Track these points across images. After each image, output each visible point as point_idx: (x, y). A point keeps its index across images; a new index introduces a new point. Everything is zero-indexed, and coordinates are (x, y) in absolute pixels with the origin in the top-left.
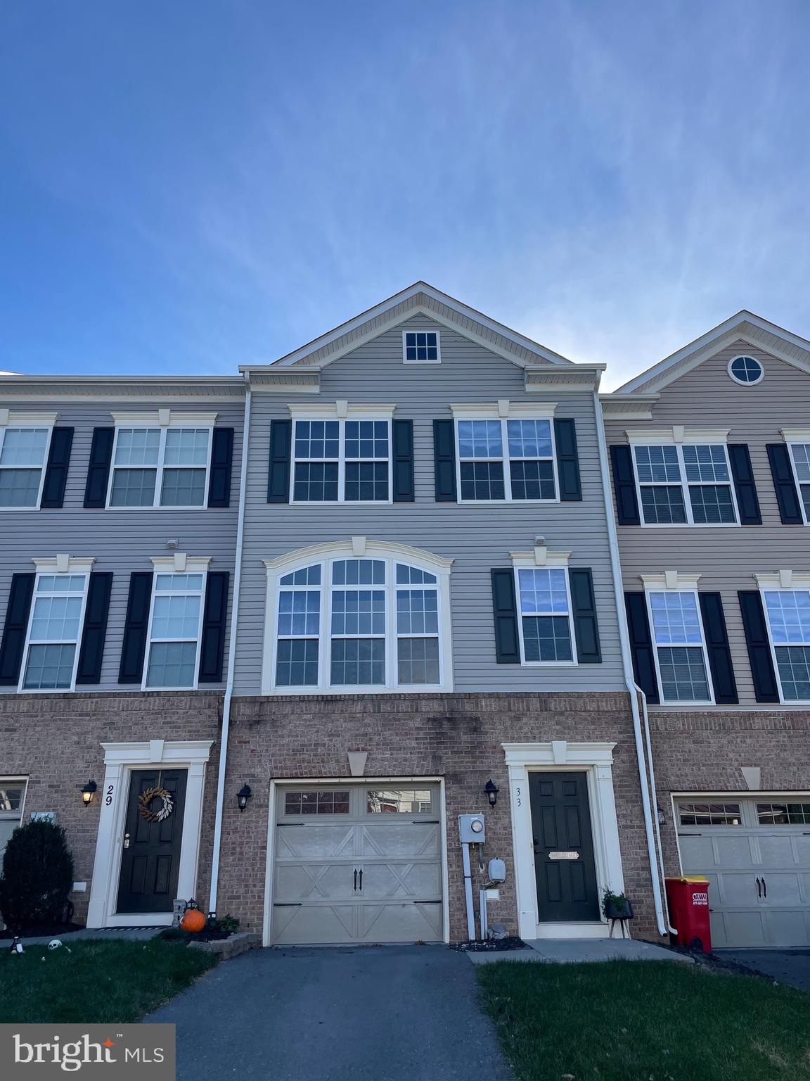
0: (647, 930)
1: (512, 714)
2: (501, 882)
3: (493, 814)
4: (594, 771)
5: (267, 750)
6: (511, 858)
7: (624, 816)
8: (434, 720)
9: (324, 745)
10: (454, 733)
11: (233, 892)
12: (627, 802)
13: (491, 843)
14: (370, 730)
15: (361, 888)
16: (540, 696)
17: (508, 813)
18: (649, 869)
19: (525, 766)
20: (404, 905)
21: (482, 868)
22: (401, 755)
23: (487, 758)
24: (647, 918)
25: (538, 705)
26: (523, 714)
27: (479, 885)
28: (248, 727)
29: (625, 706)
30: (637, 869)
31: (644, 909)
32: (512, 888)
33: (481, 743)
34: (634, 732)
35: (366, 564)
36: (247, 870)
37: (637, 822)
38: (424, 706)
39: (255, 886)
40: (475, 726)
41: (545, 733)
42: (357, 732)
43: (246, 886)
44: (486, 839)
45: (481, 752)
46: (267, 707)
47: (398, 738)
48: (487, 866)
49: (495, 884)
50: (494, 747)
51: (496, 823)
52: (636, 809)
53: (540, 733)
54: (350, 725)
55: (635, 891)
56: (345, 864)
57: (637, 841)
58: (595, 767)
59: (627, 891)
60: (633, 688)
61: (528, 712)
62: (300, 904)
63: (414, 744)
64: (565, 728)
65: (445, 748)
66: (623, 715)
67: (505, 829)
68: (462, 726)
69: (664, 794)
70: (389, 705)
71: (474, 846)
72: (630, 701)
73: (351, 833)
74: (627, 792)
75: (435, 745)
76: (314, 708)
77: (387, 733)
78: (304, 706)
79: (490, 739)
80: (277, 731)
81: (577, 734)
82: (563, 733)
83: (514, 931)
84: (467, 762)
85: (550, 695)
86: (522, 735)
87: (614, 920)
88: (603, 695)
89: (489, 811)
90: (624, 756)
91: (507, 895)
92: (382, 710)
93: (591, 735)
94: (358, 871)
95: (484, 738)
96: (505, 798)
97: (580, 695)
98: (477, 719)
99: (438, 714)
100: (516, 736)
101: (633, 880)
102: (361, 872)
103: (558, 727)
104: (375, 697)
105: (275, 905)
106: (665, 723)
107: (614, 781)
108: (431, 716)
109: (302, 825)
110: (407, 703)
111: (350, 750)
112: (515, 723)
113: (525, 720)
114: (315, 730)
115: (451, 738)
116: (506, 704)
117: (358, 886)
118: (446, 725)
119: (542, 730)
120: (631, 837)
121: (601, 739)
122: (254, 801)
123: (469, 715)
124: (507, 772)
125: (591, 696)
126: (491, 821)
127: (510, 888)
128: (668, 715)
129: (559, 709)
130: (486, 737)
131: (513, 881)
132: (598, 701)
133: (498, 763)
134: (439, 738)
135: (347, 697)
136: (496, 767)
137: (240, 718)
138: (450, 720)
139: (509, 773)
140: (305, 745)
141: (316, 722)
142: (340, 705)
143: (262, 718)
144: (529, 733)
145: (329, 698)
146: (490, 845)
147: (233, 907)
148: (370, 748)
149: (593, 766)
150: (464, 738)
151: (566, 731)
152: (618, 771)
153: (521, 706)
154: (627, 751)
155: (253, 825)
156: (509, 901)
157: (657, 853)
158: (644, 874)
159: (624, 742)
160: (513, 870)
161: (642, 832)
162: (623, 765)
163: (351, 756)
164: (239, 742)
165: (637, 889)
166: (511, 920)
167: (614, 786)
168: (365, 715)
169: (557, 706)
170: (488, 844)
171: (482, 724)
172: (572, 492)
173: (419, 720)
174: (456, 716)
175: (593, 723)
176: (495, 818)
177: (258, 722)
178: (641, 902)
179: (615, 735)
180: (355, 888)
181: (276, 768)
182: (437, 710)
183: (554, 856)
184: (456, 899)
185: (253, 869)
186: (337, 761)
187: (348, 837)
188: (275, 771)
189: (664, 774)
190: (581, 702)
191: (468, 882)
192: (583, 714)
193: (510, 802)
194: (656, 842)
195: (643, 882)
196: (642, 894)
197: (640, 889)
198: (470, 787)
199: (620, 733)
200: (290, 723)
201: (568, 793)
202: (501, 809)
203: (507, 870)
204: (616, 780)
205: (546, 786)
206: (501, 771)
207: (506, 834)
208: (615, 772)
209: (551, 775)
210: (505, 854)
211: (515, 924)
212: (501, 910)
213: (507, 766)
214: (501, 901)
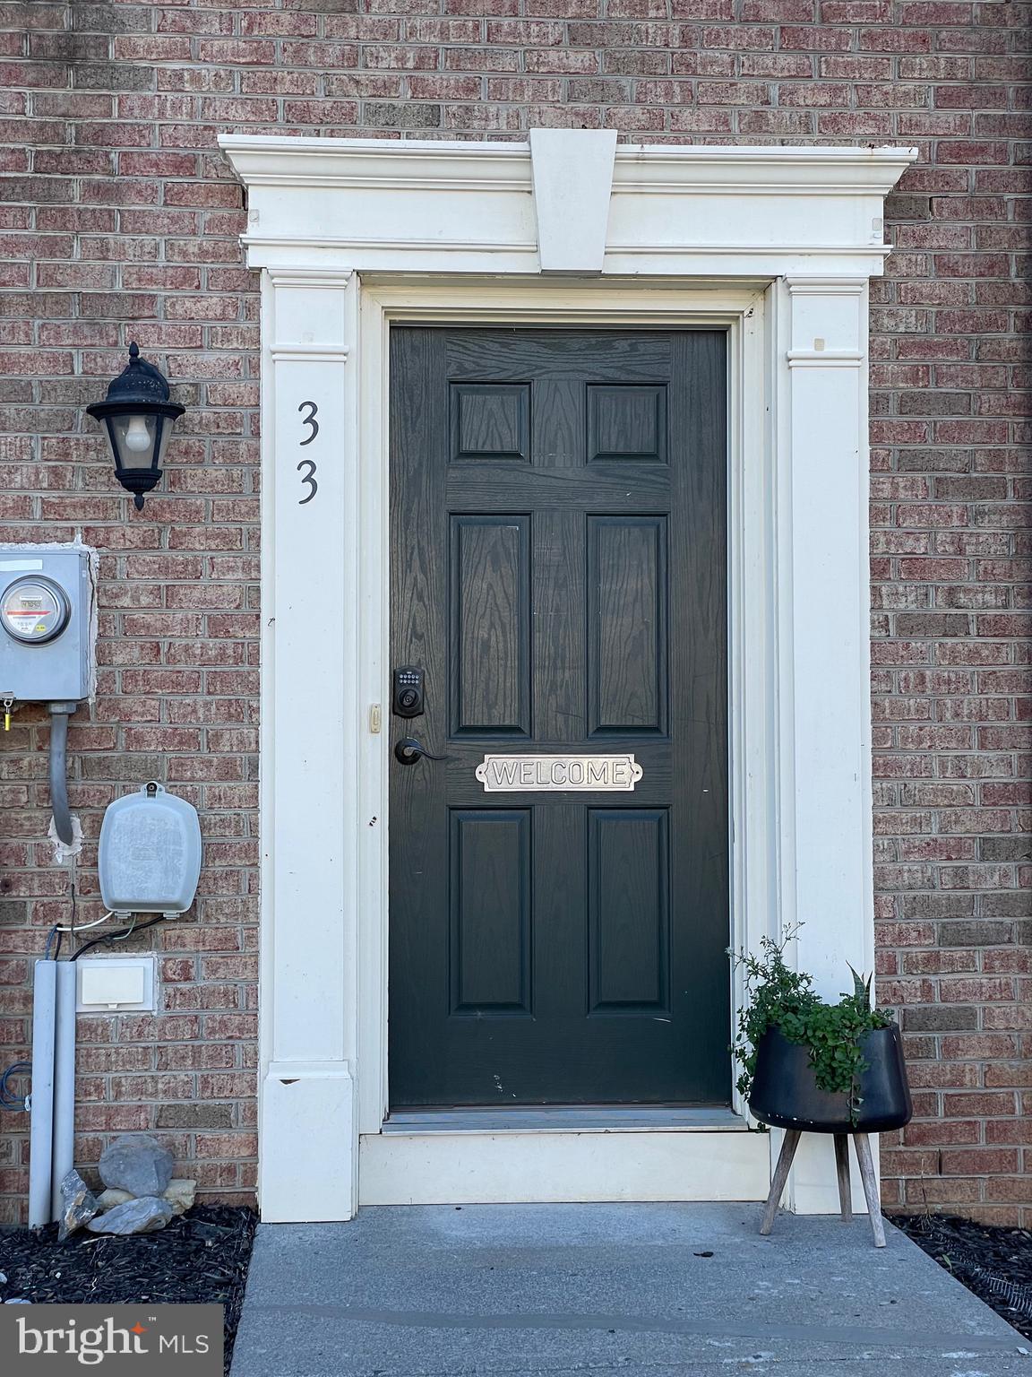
0: (979, 1164)
2: (170, 914)
3: (148, 544)
4: (767, 316)
6: (243, 787)
7: (914, 566)
12: (941, 488)
13: (129, 703)
17: (243, 539)
19: (366, 278)
21: (68, 837)
23: (137, 223)
27: (43, 929)
30: (956, 849)
32: (236, 946)
33: (100, 135)
40: (74, 30)
41: (497, 93)
44: (104, 679)
45: (98, 191)
48: (95, 828)
49: (138, 929)
50: (185, 165)
51: (168, 596)
53: (471, 88)
55: (932, 961)
58: (778, 289)
59: (886, 965)
64: (619, 65)
67: (218, 626)
74: (944, 433)
81: (690, 98)
82: (603, 92)
83: (230, 1171)
86: (360, 99)
87: (795, 1128)
89: (125, 525)
91: (203, 980)
93: (770, 112)
95: (127, 106)
96: (232, 458)
100: (322, 102)
103: (578, 59)
107: (876, 376)
112: (322, 24)
120: (939, 680)
121: (834, 128)
124: (252, 311)
126: (138, 585)
127: (227, 945)
130: (134, 99)
131: (248, 911)
133: (203, 253)
136: (186, 278)
139: (264, 312)
144: (404, 88)
146: (127, 717)
149: (763, 286)
152: (908, 319)
159: (961, 152)
160: (251, 851)
162: (934, 285)
165: (945, 952)
166: (221, 1118)
167: (877, 403)
170: (113, 708)
171: (114, 22)
176: (165, 569)
179: (912, 111)
183: (503, 772)
193: (256, 479)
195: (981, 919)
196: (966, 980)
197: (959, 953)
199: (946, 99)
201: (613, 444)
202: (193, 515)
203: (210, 852)
204: (891, 367)
205: (493, 402)
206: (213, 301)
207: (222, 656)
208: (887, 322)
209: (524, 346)
210: (208, 764)
211: (240, 1135)
212: (165, 1066)
213: (256, 273)
214: (165, 1013)
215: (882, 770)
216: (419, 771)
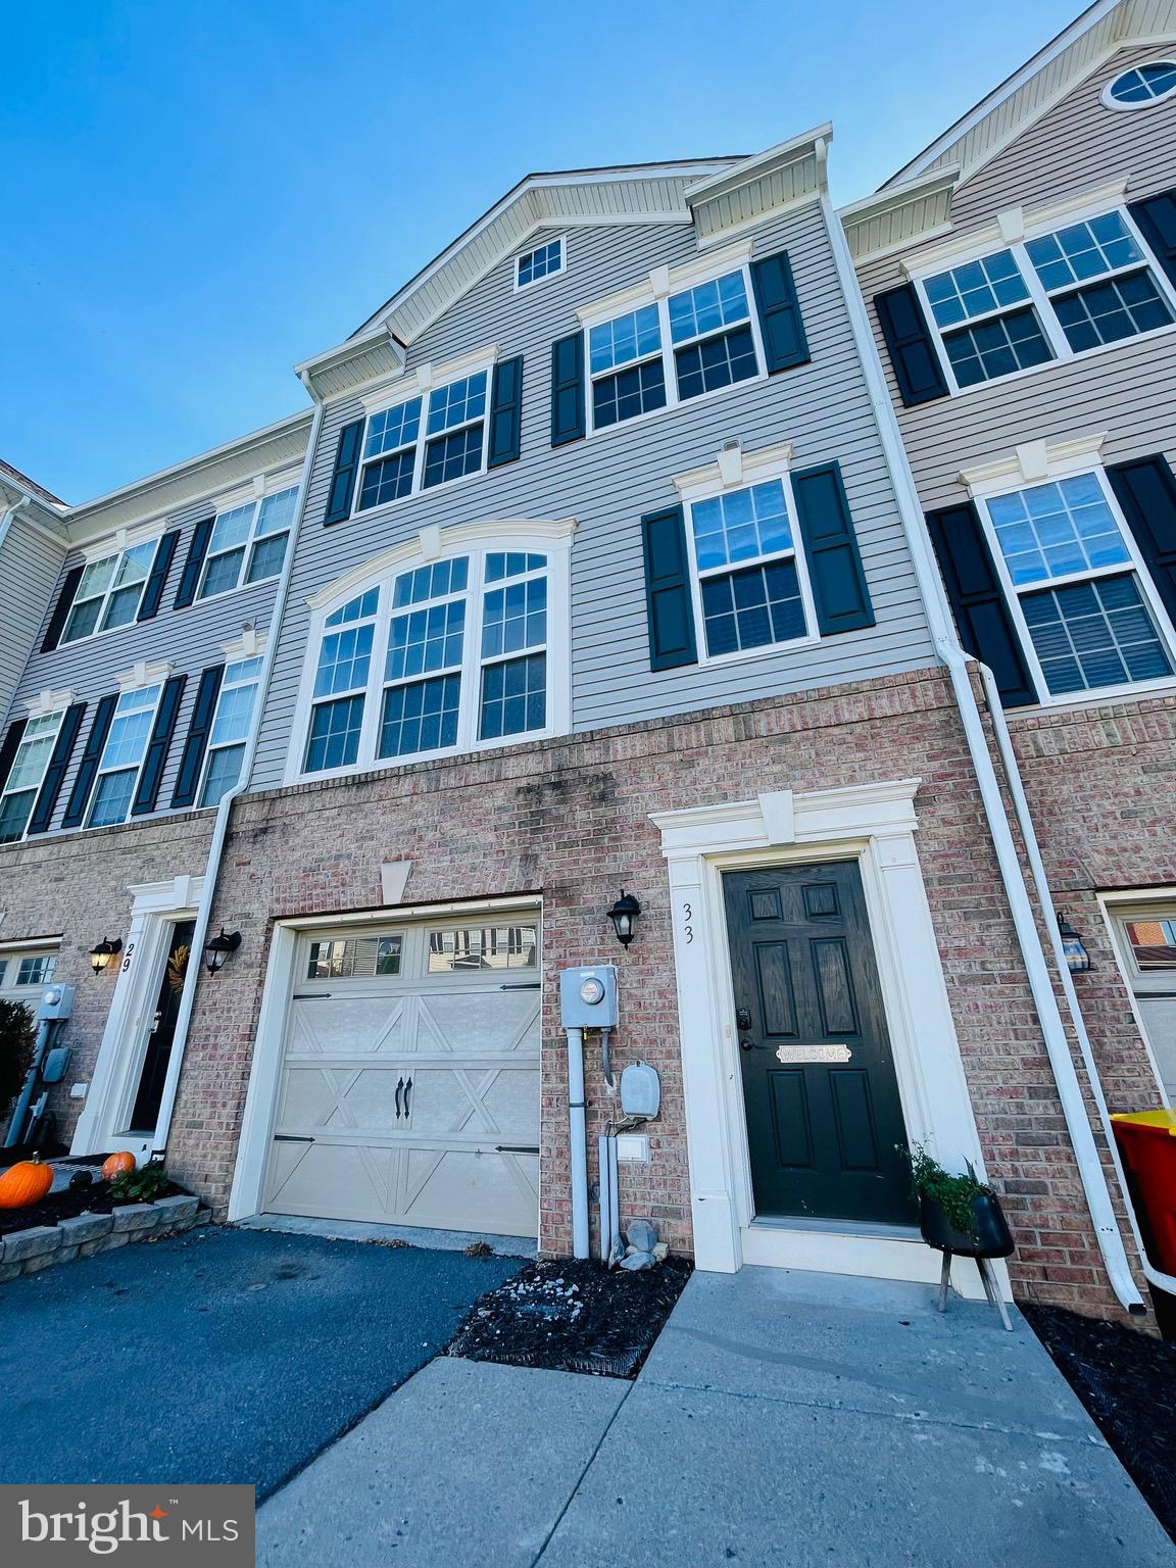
0: (1070, 1276)
1: (677, 757)
2: (649, 1118)
4: (871, 851)
5: (270, 873)
6: (675, 1062)
7: (961, 952)
8: (529, 790)
9: (349, 856)
10: (563, 810)
11: (194, 1115)
12: (967, 916)
13: (631, 1027)
14: (421, 822)
15: (407, 1114)
16: (733, 712)
17: (668, 959)
18: (1054, 1093)
19: (705, 856)
20: (479, 1153)
21: (611, 1083)
22: (467, 860)
23: (626, 848)
24: (1066, 1239)
25: (731, 730)
26: (698, 754)
27: (604, 1122)
28: (251, 840)
29: (938, 698)
30: (1014, 1093)
31: (1051, 1212)
32: (677, 1133)
33: (613, 821)
34: (968, 752)
35: (442, 568)
36: (218, 1076)
37: (1000, 967)
38: (512, 768)
39: (224, 1105)
40: (603, 790)
41: (747, 784)
42: (401, 829)
43: (214, 1105)
44: (622, 1017)
45: (614, 839)
46: (279, 806)
47: (465, 831)
48: (621, 1079)
49: (638, 1125)
50: (641, 826)
51: (642, 983)
52: (994, 932)
53: (737, 785)
54: (389, 818)
55: (1014, 1154)
56: (387, 1068)
57: (1005, 1016)
58: (872, 840)
60: (957, 658)
61: (710, 748)
62: (312, 1140)
63: (491, 837)
64: (793, 768)
65: (546, 839)
66: (935, 718)
67: (662, 994)
68: (579, 794)
69: (1078, 898)
70: (453, 775)
71: (591, 1034)
72: (949, 685)
73: (398, 1009)
74: (963, 892)
75: (528, 835)
76: (341, 797)
77: (447, 825)
78: (327, 795)
79: (630, 811)
80: (287, 842)
81: (823, 774)
82: (787, 777)
83: (683, 1240)
84: (585, 861)
85: (755, 707)
86: (698, 795)
88: (881, 685)
90: (947, 809)
91: (665, 1149)
92: (442, 786)
93: (857, 772)
94: (405, 1082)
95: (621, 810)
96: (662, 928)
97: (824, 696)
98: (606, 778)
99: (536, 778)
100: (686, 798)
101: (1006, 1124)
102: (410, 1084)
103: (776, 768)
104: (430, 766)
105: (277, 1138)
106: (1059, 738)
107: (924, 870)
108: (523, 783)
109: (328, 996)
110: (484, 767)
111: (386, 861)
112: (683, 773)
113: (703, 763)
114: (339, 832)
115: (559, 818)
116: (664, 739)
117: (403, 1110)
118: (549, 796)
119: (742, 779)
120: (986, 1006)
121: (884, 775)
122: (243, 958)
123: (591, 771)
124: (666, 873)
125: (851, 692)
126: (631, 979)
127: (674, 1133)
128: (1065, 721)
129: (777, 731)
130: (623, 808)
131: (681, 1118)
132: (869, 699)
133: (648, 855)
134: (536, 822)
135: (388, 774)
136: (643, 864)
137: (243, 828)
138: (556, 786)
139: (670, 873)
140: (322, 860)
141: (342, 819)
142: (378, 788)
143: (271, 823)
144: (714, 789)
145: (363, 779)
146: (630, 1033)
147: (191, 1142)
148: (418, 853)
149: (866, 840)
150: (581, 815)
151: (797, 773)
152: (934, 846)
153: (694, 737)
154: (954, 797)
155: (235, 999)
156: (672, 1168)
157: (1074, 1047)
158: (1039, 1108)
159: (943, 777)
160: (680, 1090)
161: (1020, 991)
162: (944, 831)
163: (386, 870)
164: (238, 865)
165: (1021, 1149)
166: (677, 1214)
167: (927, 882)
168: (415, 798)
169: (773, 725)
170: (625, 1029)
171: (616, 785)
172: (790, 352)
173: (502, 794)
174: (568, 776)
175: (860, 747)
176: (641, 972)
177: (264, 831)
178: (1040, 1189)
179: (918, 764)
180: (398, 1114)
181: (277, 900)
182: (533, 771)
183: (788, 1054)
184: (554, 1153)
185: (226, 1075)
186: (366, 881)
187: (393, 1018)
188: (276, 906)
189: (1073, 852)
190: (828, 707)
191: (577, 1115)
192: (836, 731)
193: (671, 934)
194: (1066, 1017)
195: (1036, 1131)
196: (1036, 1165)
197: (1029, 1150)
198: (591, 911)
199: (931, 758)
200: (306, 827)
201: (816, 909)
202: (650, 951)
203: (664, 1091)
204: (930, 866)
205: (765, 897)
206: (652, 872)
207: (664, 1006)
208: (925, 848)
209: (774, 875)
210: (661, 1052)
211: (685, 1223)
212: (653, 1187)
213: (666, 859)
214: (652, 1163)
215: (965, 1052)
216: (753, 1053)
